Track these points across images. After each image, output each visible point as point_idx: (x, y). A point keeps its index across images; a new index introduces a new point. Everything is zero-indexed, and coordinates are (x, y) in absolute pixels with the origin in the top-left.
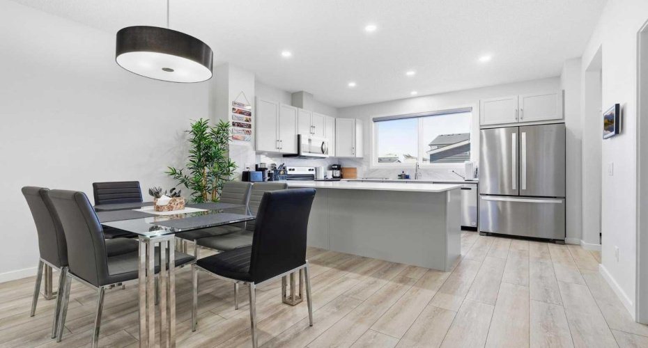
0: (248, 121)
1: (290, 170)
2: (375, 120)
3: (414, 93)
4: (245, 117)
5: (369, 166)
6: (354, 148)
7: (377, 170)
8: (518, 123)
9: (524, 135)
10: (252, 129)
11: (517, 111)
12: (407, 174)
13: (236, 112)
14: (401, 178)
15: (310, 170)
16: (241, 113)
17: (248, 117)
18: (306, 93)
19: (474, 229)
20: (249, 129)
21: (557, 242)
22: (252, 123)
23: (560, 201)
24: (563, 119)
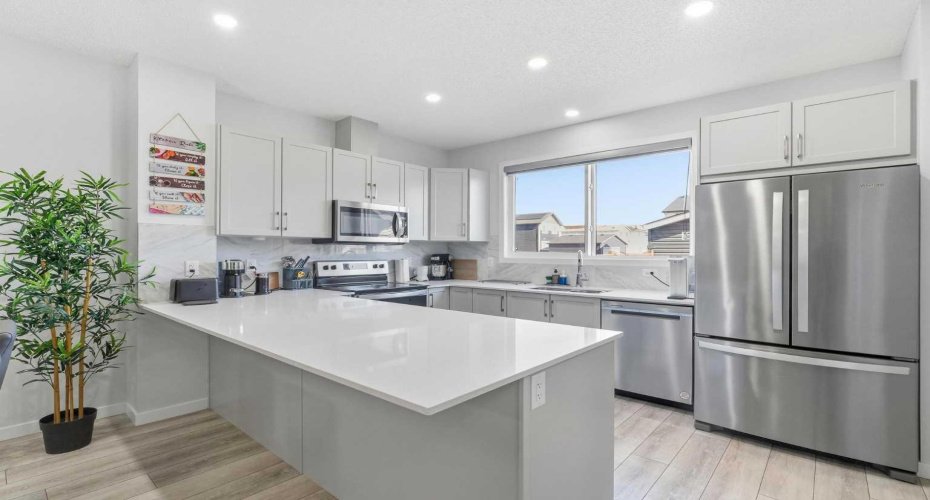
0: (195, 175)
1: (326, 268)
2: (509, 171)
3: (572, 114)
4: (185, 166)
5: (497, 258)
6: (465, 226)
7: (511, 265)
8: (791, 167)
9: (803, 197)
10: (208, 191)
11: (789, 139)
12: (563, 276)
13: (161, 157)
14: (552, 284)
15: (375, 266)
16: (175, 157)
17: (197, 167)
18: (359, 120)
19: (686, 408)
20: (198, 192)
21: (893, 473)
22: (208, 179)
23: (904, 370)
24: (913, 152)
